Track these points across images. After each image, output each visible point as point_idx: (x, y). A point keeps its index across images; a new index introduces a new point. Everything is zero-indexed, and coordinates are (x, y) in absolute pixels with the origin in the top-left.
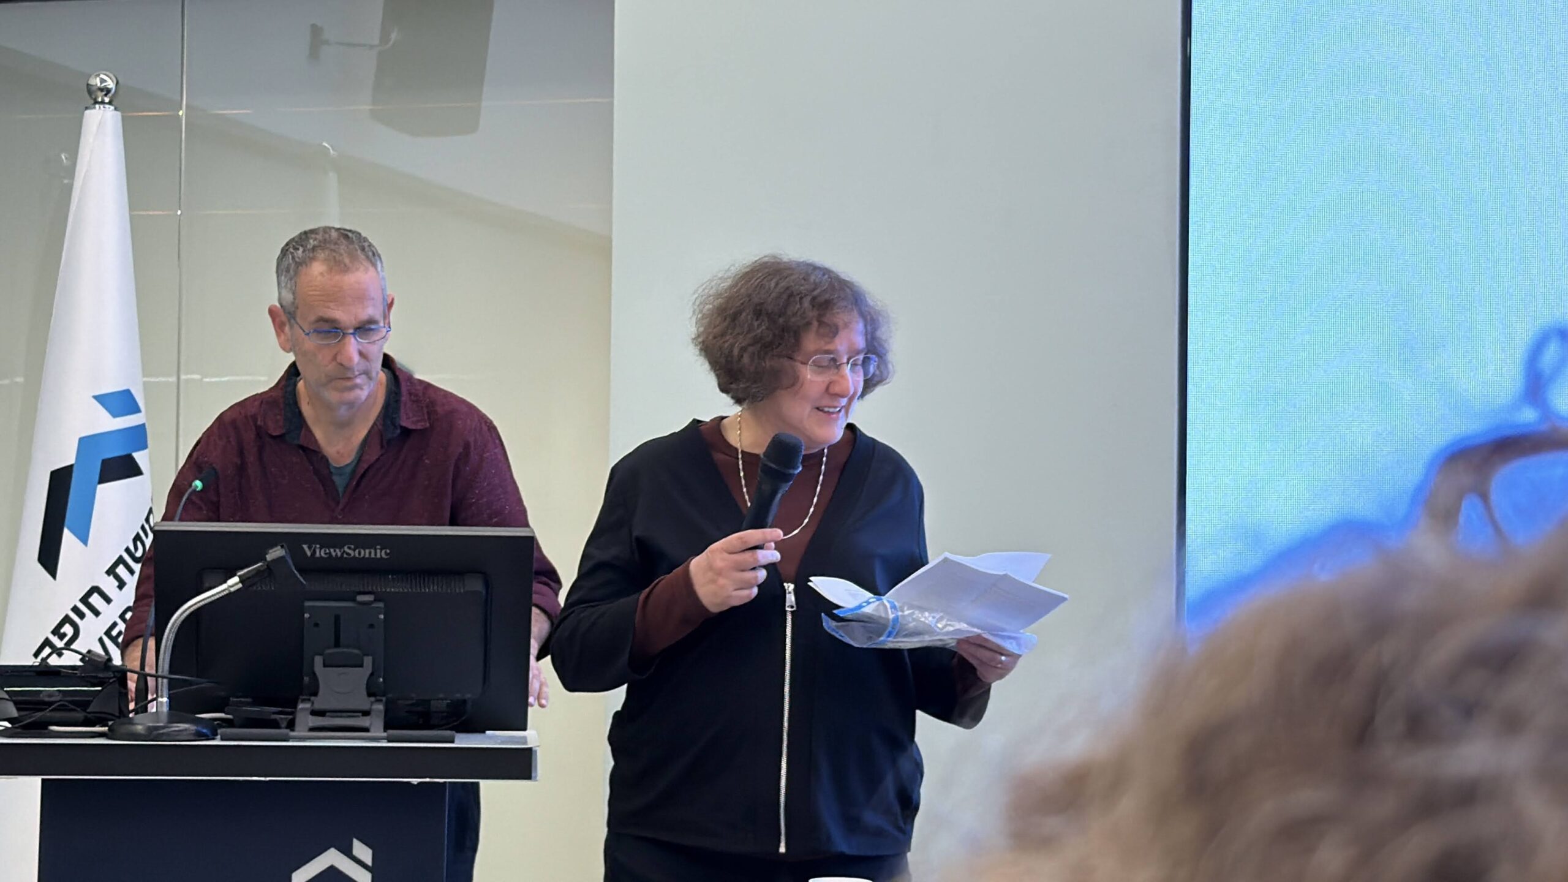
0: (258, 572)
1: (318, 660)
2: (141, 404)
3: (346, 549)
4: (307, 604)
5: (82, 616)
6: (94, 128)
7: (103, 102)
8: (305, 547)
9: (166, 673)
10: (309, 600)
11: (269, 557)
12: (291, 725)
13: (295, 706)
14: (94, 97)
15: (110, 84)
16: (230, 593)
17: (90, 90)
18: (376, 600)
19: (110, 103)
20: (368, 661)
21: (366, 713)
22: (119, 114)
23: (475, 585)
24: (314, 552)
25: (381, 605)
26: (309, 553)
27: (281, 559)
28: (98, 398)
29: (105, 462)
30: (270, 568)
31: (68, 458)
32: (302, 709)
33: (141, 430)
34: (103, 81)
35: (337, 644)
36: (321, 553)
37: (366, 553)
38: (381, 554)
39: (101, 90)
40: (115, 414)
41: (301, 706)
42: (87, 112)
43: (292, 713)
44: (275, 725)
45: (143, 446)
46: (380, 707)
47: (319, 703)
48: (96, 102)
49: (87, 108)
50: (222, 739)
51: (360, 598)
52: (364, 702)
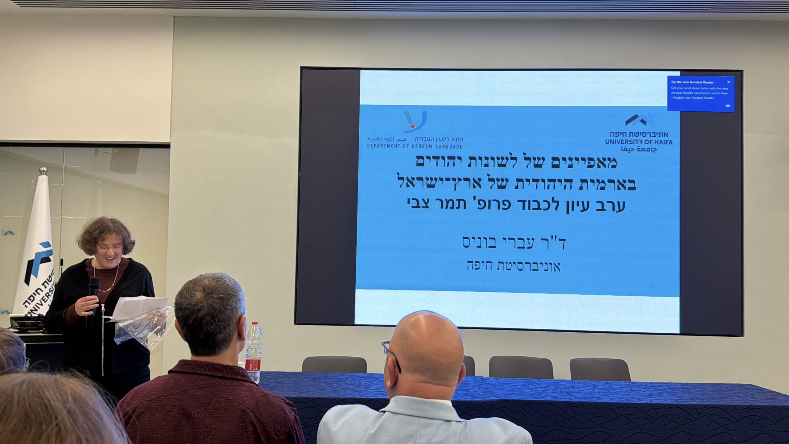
2: (51, 244)
5: (35, 295)
6: (41, 180)
14: (41, 172)
15: (45, 170)
19: (45, 174)
22: (47, 177)
28: (41, 244)
29: (42, 259)
31: (32, 257)
33: (51, 251)
40: (45, 247)
42: (39, 176)
45: (52, 254)
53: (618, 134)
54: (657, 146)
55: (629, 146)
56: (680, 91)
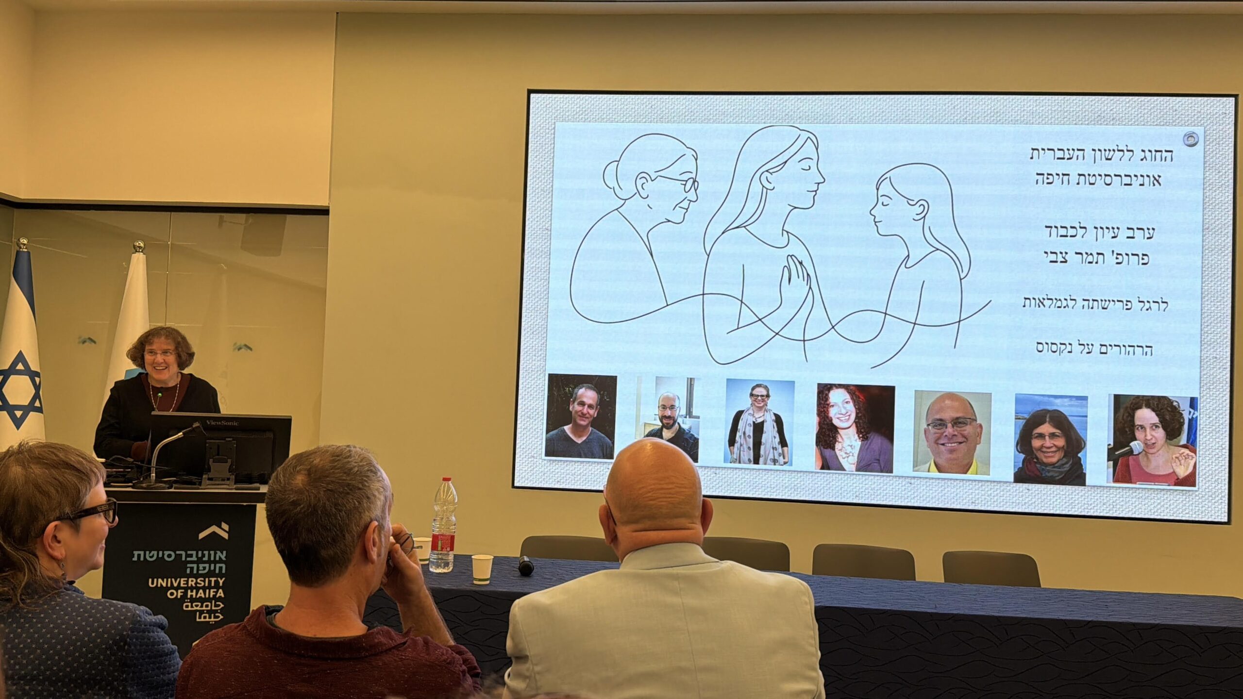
0: (189, 431)
1: (211, 460)
3: (223, 422)
4: (208, 441)
6: (136, 261)
7: (139, 252)
8: (208, 421)
9: (154, 466)
10: (208, 439)
11: (194, 426)
12: (200, 484)
13: (202, 477)
14: (136, 249)
15: (142, 245)
16: (179, 438)
17: (134, 246)
18: (233, 440)
19: (142, 252)
20: (229, 461)
21: (228, 479)
22: (145, 256)
23: (270, 435)
24: (211, 423)
25: (235, 441)
26: (209, 423)
27: (198, 427)
30: (194, 429)
32: (205, 478)
34: (139, 244)
35: (218, 455)
36: (213, 423)
37: (230, 423)
38: (235, 424)
39: (139, 247)
41: (204, 476)
42: (133, 255)
43: (201, 479)
44: (194, 484)
46: (233, 477)
47: (211, 475)
48: (136, 251)
49: (133, 253)
51: (227, 439)
52: (228, 475)
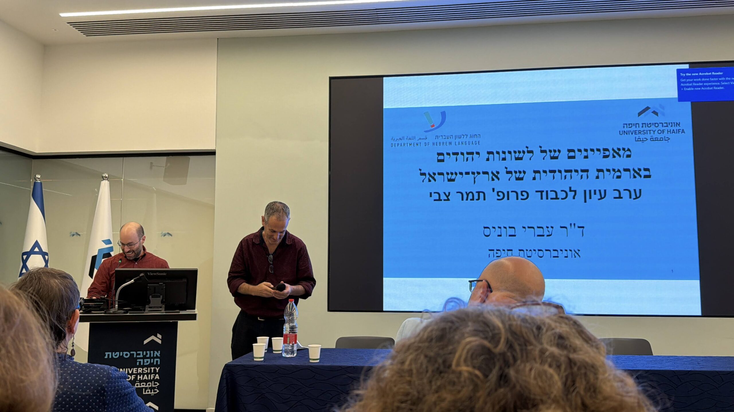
0: (138, 278)
1: (151, 296)
2: (112, 242)
3: (157, 273)
6: (103, 185)
8: (148, 273)
10: (149, 284)
15: (107, 176)
16: (132, 283)
19: (107, 180)
20: (161, 296)
21: (161, 307)
22: (109, 182)
23: (185, 280)
24: (150, 274)
25: (164, 285)
26: (149, 274)
27: (143, 276)
28: (103, 241)
29: (104, 254)
30: (141, 278)
31: (96, 253)
33: (112, 248)
35: (155, 293)
36: (152, 274)
37: (161, 274)
38: (165, 274)
40: (106, 244)
41: (147, 306)
42: (102, 182)
43: (145, 308)
44: (141, 310)
45: (112, 251)
46: (164, 306)
47: (151, 305)
48: (104, 179)
50: (130, 313)
51: (160, 283)
52: (160, 305)
53: (630, 125)
54: (670, 135)
55: (642, 136)
56: (690, 82)
